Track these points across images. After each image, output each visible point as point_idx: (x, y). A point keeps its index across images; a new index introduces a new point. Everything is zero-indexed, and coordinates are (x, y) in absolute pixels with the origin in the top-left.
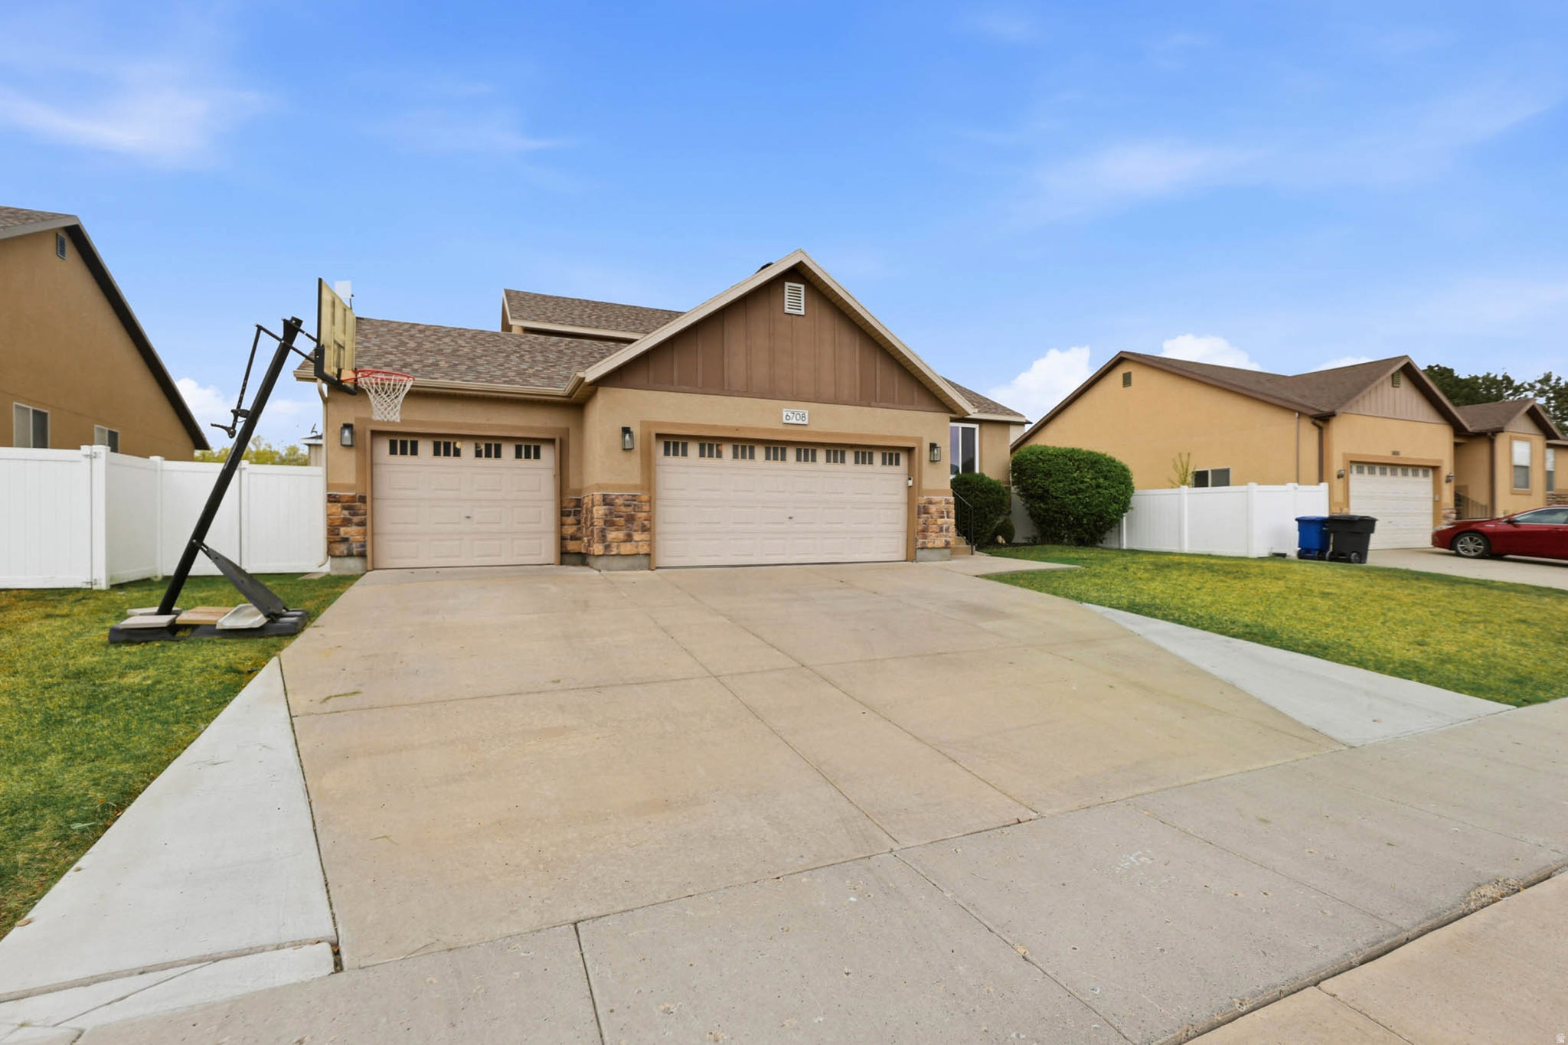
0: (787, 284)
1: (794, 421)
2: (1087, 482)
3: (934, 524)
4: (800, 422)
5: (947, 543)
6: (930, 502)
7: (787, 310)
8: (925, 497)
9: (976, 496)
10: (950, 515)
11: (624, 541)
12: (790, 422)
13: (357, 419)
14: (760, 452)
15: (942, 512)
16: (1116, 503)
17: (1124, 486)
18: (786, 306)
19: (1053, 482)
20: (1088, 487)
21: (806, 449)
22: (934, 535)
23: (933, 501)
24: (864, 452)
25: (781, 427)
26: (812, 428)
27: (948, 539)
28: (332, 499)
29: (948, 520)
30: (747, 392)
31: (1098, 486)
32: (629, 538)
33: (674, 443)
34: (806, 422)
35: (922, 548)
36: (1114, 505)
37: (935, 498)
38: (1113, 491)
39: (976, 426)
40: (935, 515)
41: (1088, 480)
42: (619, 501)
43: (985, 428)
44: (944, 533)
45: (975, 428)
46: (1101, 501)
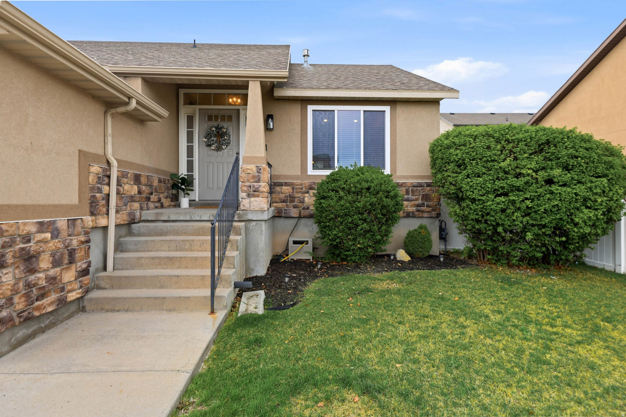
2: (528, 175)
9: (341, 198)
16: (587, 207)
17: (605, 180)
19: (468, 176)
20: (527, 183)
31: (550, 182)
36: (586, 211)
38: (581, 189)
39: (387, 109)
41: (530, 172)
43: (401, 110)
45: (384, 111)
46: (557, 205)
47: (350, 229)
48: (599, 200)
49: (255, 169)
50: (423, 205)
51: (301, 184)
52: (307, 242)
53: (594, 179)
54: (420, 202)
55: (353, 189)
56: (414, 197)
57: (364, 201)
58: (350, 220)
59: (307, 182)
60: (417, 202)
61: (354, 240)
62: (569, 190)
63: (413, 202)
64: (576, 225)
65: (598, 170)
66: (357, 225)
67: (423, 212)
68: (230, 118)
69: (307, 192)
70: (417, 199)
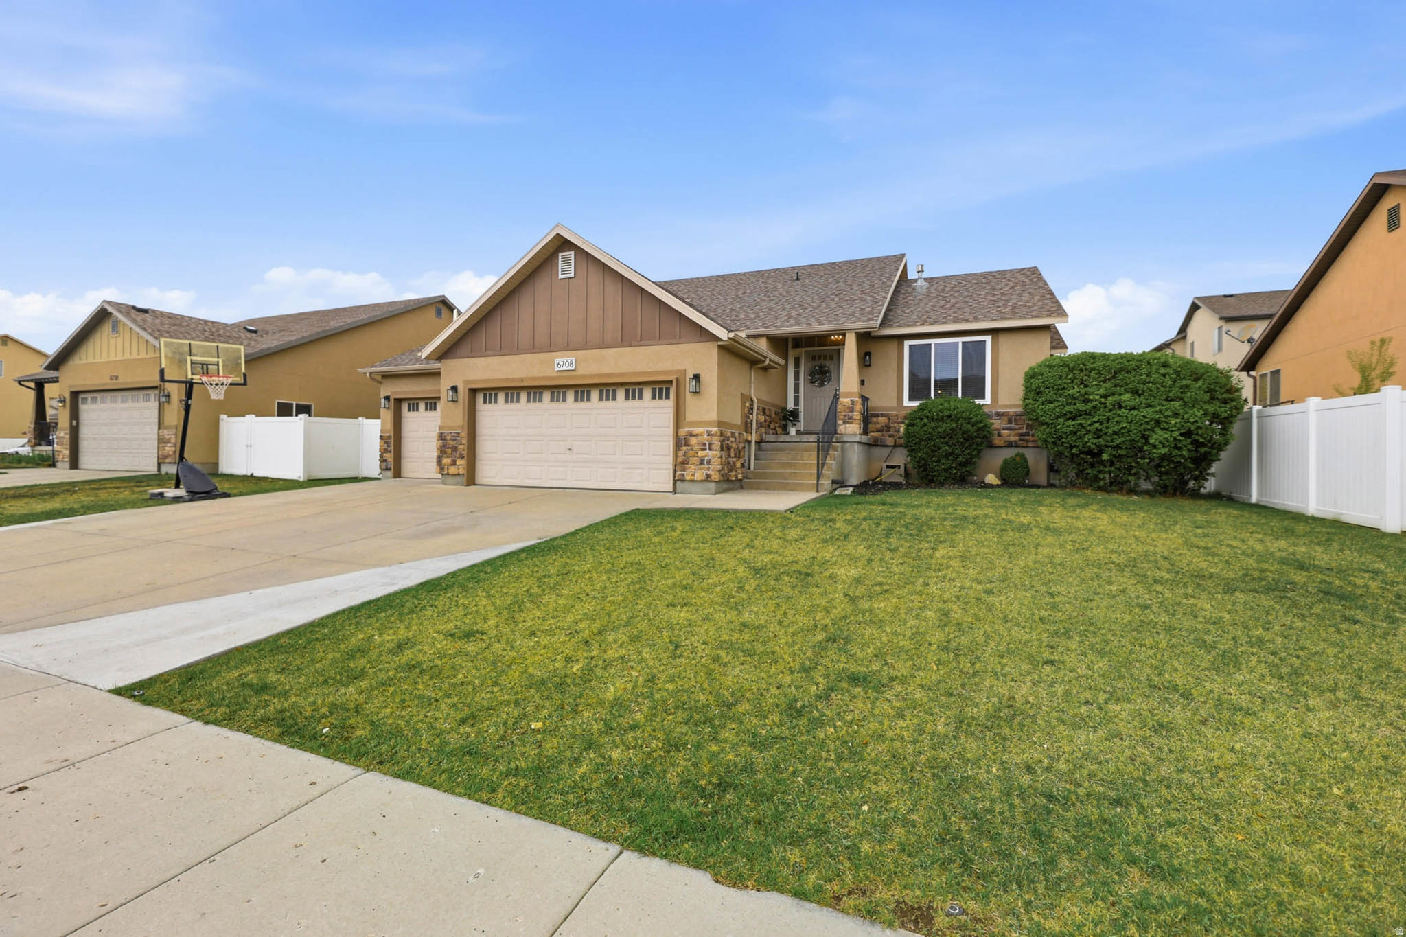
0: (560, 254)
1: (565, 368)
2: (1097, 400)
3: (694, 456)
4: (570, 368)
5: (708, 476)
6: (692, 435)
7: (560, 276)
8: (686, 429)
10: (713, 447)
11: (452, 465)
12: (561, 369)
13: (392, 392)
14: (547, 396)
15: (705, 444)
18: (560, 273)
21: (582, 390)
22: (693, 467)
23: (694, 433)
24: (633, 389)
25: (555, 374)
26: (580, 372)
27: (709, 472)
28: (381, 438)
29: (711, 452)
30: (533, 349)
31: (1118, 406)
32: (454, 463)
33: (490, 393)
34: (573, 368)
35: (683, 481)
37: (696, 430)
39: (988, 339)
40: (696, 448)
42: (449, 437)
43: (1003, 339)
44: (706, 466)
45: (985, 341)
46: (1126, 427)
47: (933, 451)
48: (1173, 422)
49: (850, 402)
50: (1027, 434)
51: (897, 415)
52: (899, 467)
53: (1164, 403)
54: (1025, 431)
55: (936, 417)
56: (1017, 427)
57: (946, 426)
58: (932, 443)
59: (903, 413)
60: (1021, 431)
61: (938, 461)
62: (1135, 412)
63: (1016, 432)
64: (1154, 446)
65: (1171, 395)
66: (939, 448)
67: (1028, 441)
68: (831, 358)
69: (903, 422)
70: (1020, 429)
